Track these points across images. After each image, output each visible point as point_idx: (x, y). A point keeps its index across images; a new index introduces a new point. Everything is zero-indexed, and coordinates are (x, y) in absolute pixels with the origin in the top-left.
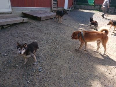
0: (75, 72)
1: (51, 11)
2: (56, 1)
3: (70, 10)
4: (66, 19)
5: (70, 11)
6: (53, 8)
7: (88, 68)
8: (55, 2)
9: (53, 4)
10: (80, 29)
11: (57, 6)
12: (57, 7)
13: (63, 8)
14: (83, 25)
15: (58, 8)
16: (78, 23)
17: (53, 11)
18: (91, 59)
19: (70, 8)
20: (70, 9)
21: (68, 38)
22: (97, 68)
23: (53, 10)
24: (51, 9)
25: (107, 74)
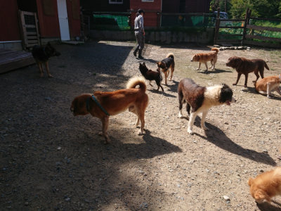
0: (66, 197)
1: (23, 49)
2: (35, 24)
3: (76, 43)
4: (63, 67)
5: (77, 45)
6: (26, 42)
7: (100, 177)
8: (32, 26)
9: (24, 30)
10: (97, 87)
11: (39, 35)
12: (40, 38)
13: (57, 39)
14: (104, 75)
15: (42, 40)
16: (94, 73)
17: (27, 48)
18: (111, 154)
19: (78, 38)
20: (76, 40)
21: (61, 114)
22: (121, 171)
23: (28, 46)
24: (23, 44)
25: (140, 177)
